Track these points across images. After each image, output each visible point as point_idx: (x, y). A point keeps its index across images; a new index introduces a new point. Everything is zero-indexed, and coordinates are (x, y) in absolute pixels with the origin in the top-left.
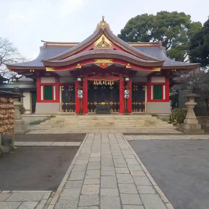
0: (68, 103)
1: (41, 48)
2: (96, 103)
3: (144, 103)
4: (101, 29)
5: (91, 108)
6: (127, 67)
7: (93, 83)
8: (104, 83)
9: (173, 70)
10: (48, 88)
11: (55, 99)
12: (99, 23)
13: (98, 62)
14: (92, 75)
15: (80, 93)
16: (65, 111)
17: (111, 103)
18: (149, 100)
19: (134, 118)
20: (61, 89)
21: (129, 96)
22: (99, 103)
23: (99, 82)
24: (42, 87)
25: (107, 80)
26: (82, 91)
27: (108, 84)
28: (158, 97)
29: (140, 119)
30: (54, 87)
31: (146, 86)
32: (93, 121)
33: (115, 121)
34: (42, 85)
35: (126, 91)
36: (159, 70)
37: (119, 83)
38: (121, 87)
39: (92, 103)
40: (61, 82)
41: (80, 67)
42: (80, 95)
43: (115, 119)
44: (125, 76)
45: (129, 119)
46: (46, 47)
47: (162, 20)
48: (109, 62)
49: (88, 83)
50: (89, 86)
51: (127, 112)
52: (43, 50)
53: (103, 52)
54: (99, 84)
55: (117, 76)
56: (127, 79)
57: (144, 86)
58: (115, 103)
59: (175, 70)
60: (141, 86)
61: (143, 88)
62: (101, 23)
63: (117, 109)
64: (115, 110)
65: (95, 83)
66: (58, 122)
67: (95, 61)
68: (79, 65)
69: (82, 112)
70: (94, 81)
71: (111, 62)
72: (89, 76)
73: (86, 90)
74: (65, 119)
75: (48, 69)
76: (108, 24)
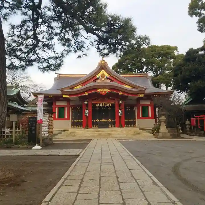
0: (76, 120)
1: (55, 79)
2: (97, 120)
3: (135, 120)
4: (101, 66)
5: (94, 124)
6: (120, 94)
7: (96, 105)
8: (104, 105)
9: (154, 95)
10: (61, 110)
11: (66, 117)
12: (100, 61)
13: (99, 91)
14: (95, 99)
15: (86, 113)
16: (74, 127)
17: (110, 120)
18: (139, 117)
19: (126, 130)
20: (71, 110)
21: (122, 114)
22: (100, 120)
23: (100, 104)
24: (57, 108)
25: (106, 103)
26: (88, 111)
27: (107, 105)
28: (145, 116)
29: (130, 130)
30: (66, 108)
31: (136, 107)
32: (96, 133)
33: (112, 132)
34: (57, 107)
35: (119, 111)
36: (142, 96)
37: (115, 105)
38: (116, 108)
39: (94, 121)
40: (71, 104)
41: (87, 94)
42: (87, 114)
43: (112, 131)
44: (119, 100)
45: (122, 131)
46: (59, 78)
47: (151, 53)
48: (107, 91)
49: (92, 105)
50: (92, 107)
51: (121, 126)
52: (57, 81)
53: (103, 84)
54: (100, 105)
55: (114, 99)
56: (120, 102)
57: (134, 107)
58: (113, 120)
59: (156, 95)
60: (132, 107)
61: (134, 108)
62: (101, 61)
63: (114, 125)
64: (113, 126)
65: (97, 105)
66: (71, 133)
67: (97, 90)
68: (86, 93)
69: (88, 127)
70: (96, 104)
71: (109, 91)
72: (93, 100)
73: (91, 110)
74: (76, 131)
75: (64, 96)
76: (106, 62)
